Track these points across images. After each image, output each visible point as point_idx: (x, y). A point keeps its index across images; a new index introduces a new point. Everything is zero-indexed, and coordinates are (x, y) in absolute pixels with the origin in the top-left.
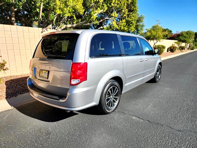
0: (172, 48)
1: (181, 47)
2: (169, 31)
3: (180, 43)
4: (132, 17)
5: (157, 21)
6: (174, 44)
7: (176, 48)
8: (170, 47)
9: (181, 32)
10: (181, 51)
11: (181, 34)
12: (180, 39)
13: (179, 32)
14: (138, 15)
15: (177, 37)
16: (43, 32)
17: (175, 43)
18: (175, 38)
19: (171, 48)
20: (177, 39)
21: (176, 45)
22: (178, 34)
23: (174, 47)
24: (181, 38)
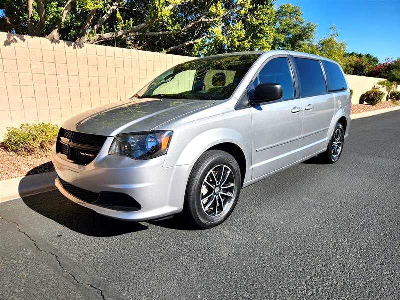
0: (372, 95)
1: (394, 94)
2: (373, 60)
3: (392, 85)
4: (262, 17)
5: (332, 31)
6: (377, 86)
7: (382, 94)
8: (366, 93)
9: (397, 60)
10: (394, 103)
11: (395, 65)
12: (392, 77)
13: (392, 61)
14: (301, 23)
15: (386, 71)
16: (12, 44)
17: (380, 84)
18: (381, 73)
19: (370, 95)
20: (386, 76)
21: (383, 90)
22: (390, 65)
23: (376, 94)
24: (394, 74)
